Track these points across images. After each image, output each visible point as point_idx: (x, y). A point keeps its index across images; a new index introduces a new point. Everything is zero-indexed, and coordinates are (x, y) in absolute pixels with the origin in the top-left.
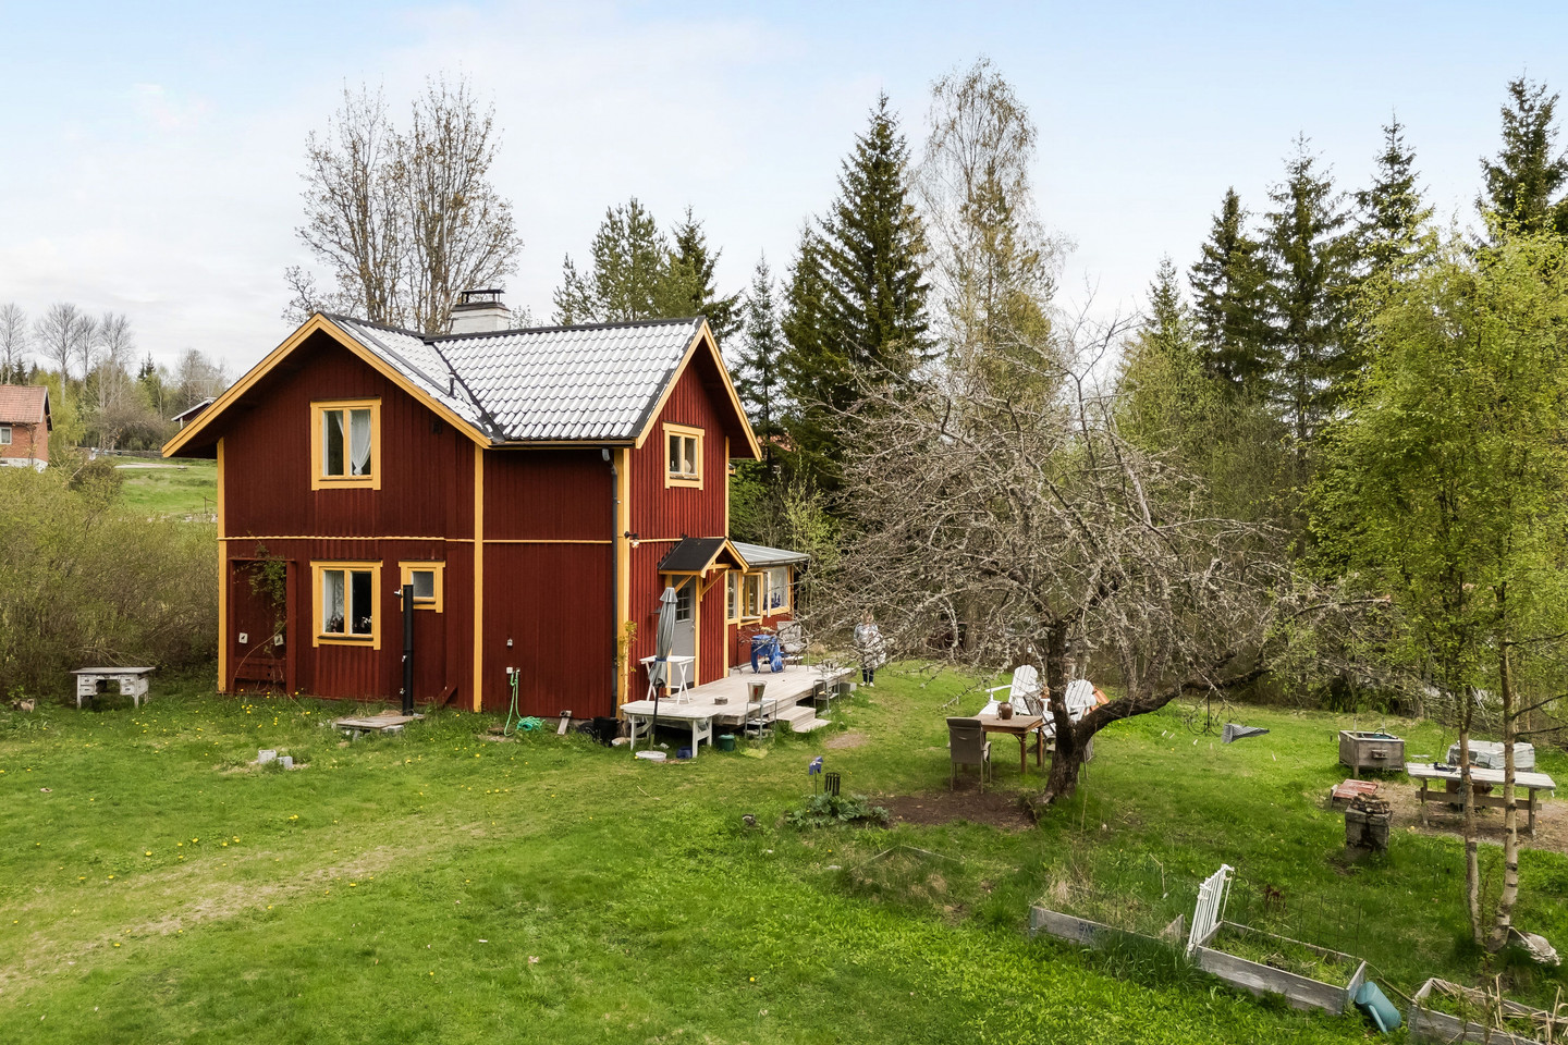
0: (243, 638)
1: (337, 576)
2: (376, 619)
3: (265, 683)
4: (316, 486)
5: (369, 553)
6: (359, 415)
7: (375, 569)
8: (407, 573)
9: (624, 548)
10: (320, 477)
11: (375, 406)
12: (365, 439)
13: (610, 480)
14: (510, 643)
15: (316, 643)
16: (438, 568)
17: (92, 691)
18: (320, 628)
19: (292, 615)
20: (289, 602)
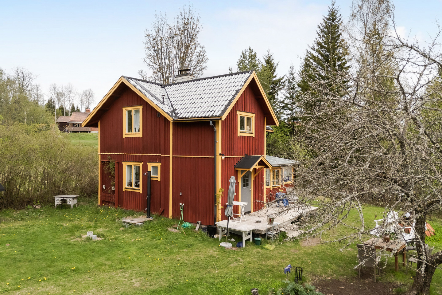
0: (104, 187)
1: (130, 167)
2: (141, 183)
3: (109, 202)
4: (124, 136)
5: (138, 160)
6: (137, 111)
7: (141, 165)
8: (150, 166)
9: (219, 159)
10: (126, 133)
11: (141, 108)
12: (138, 122)
13: (214, 133)
14: (181, 194)
15: (124, 190)
16: (159, 165)
17: (59, 203)
18: (125, 185)
19: (116, 180)
20: (116, 176)
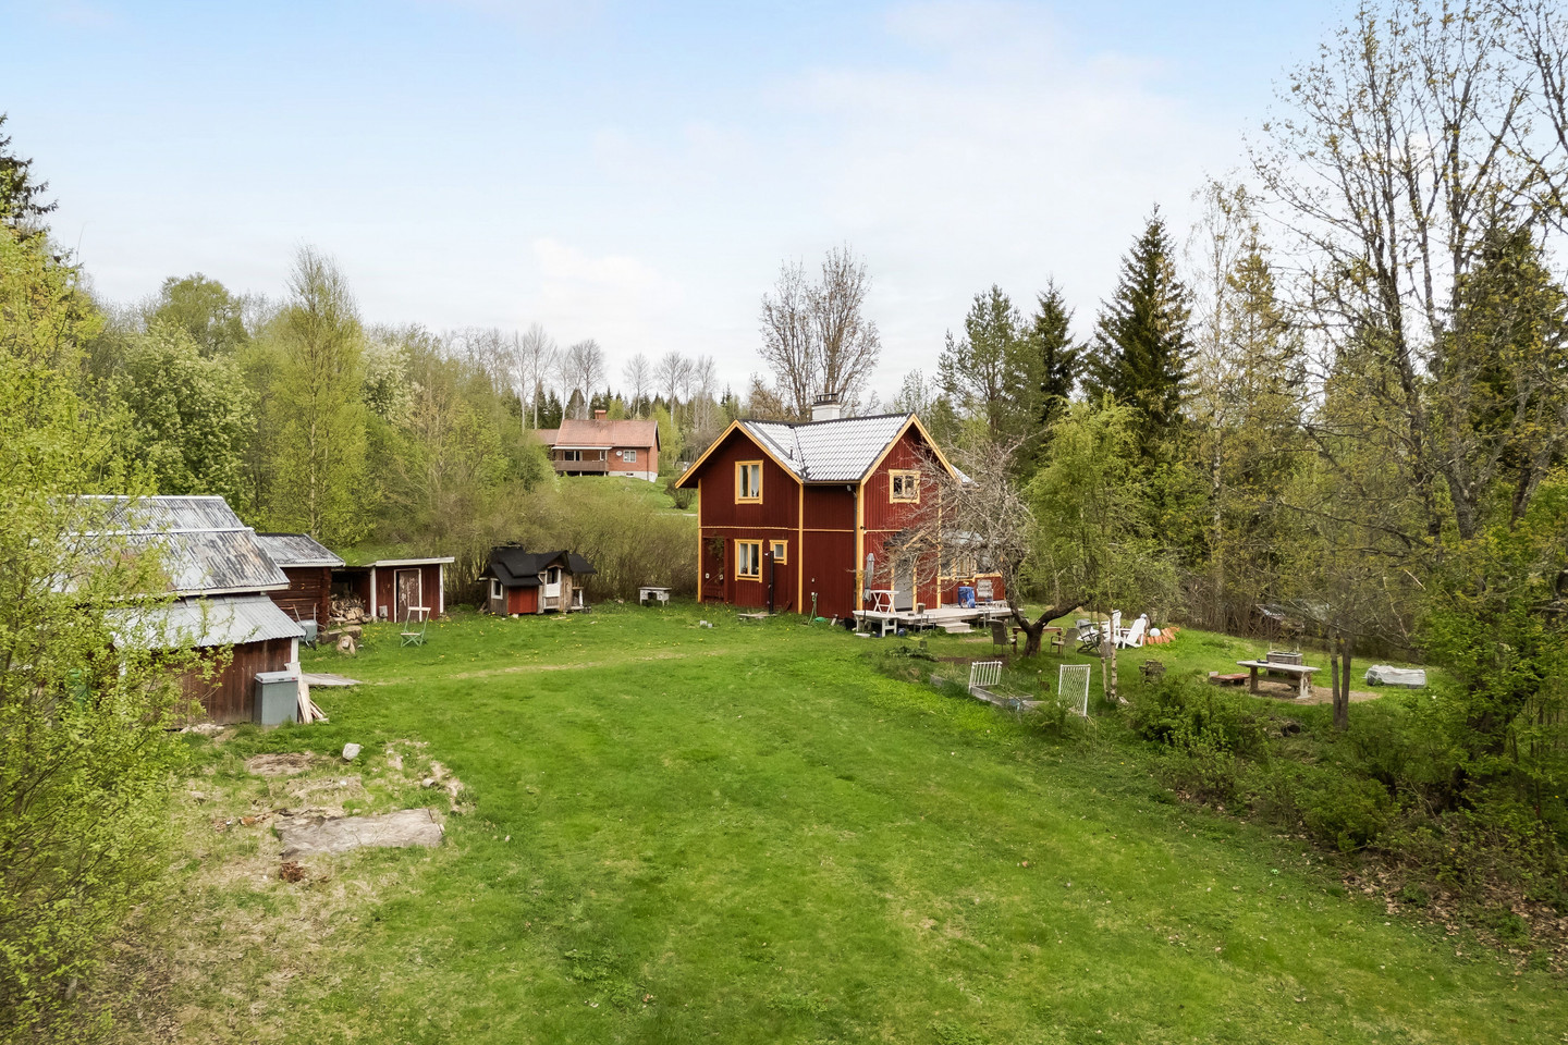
0: (707, 576)
1: (745, 546)
2: (760, 568)
3: (716, 598)
4: (737, 502)
5: (758, 535)
6: (755, 467)
7: (760, 543)
8: (773, 544)
9: (861, 534)
10: (739, 498)
11: (761, 463)
12: (757, 481)
13: (853, 501)
14: (813, 581)
15: (736, 579)
16: (785, 543)
17: (646, 598)
18: (738, 572)
19: (726, 565)
20: (726, 559)
